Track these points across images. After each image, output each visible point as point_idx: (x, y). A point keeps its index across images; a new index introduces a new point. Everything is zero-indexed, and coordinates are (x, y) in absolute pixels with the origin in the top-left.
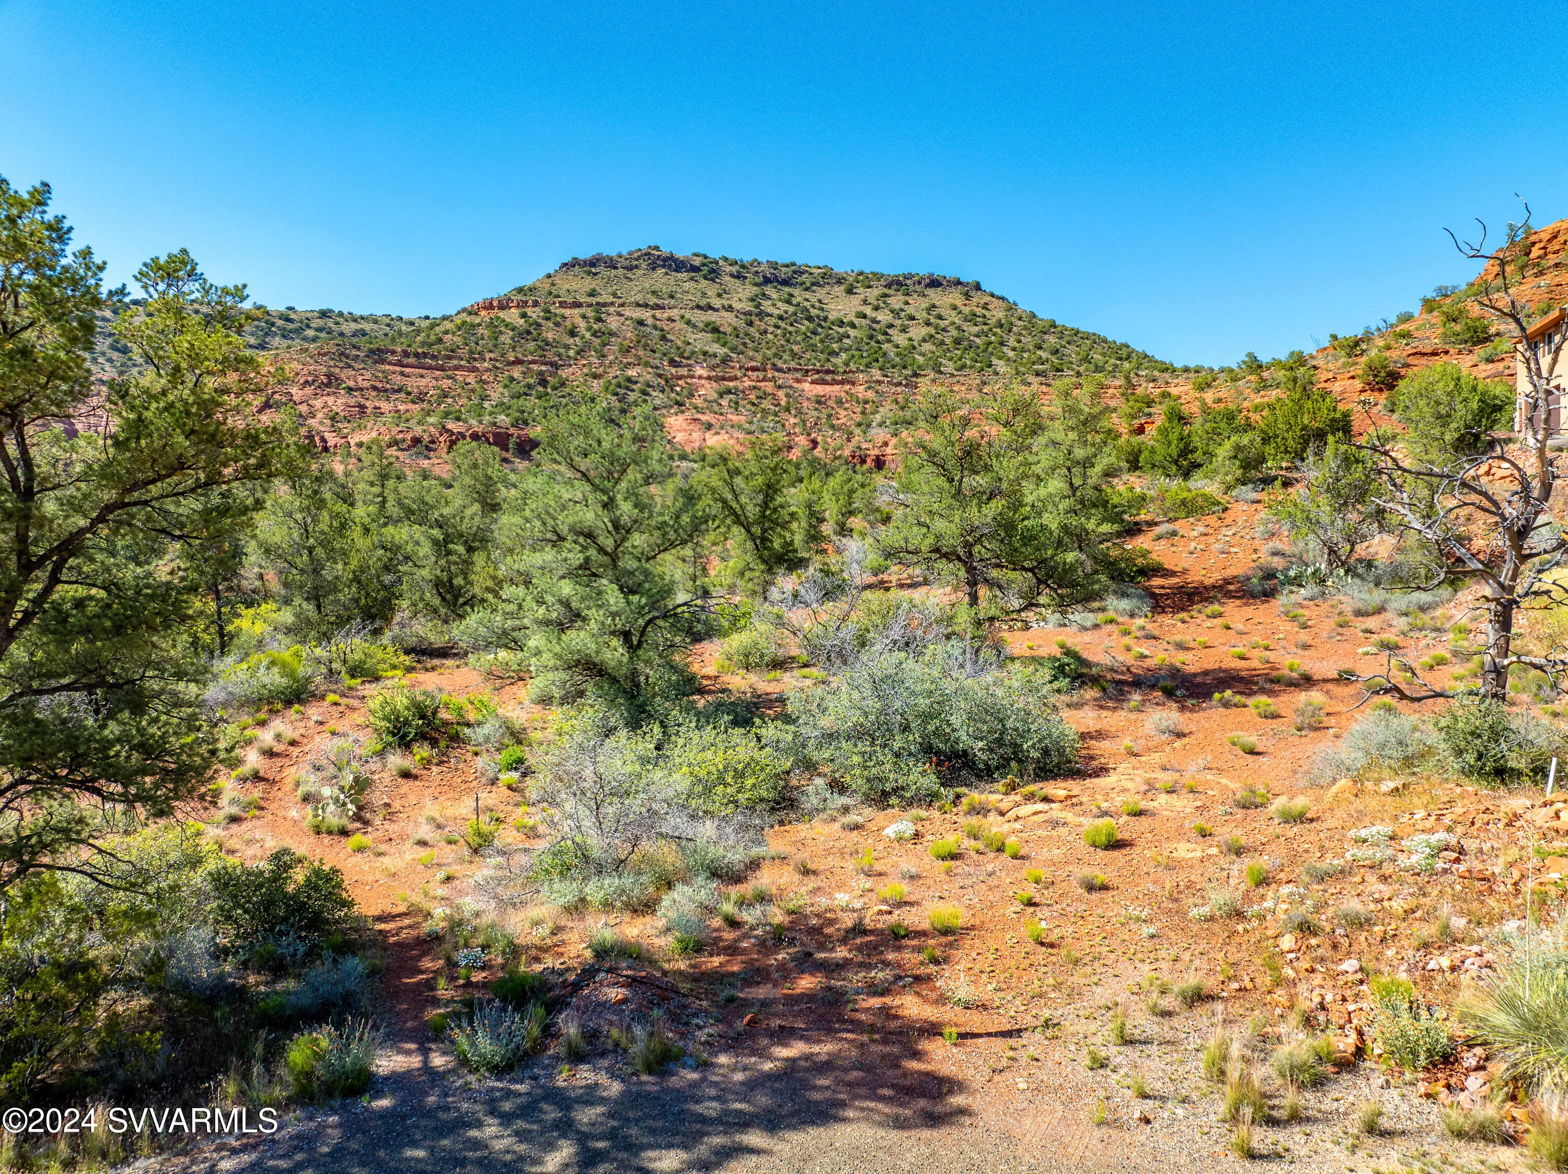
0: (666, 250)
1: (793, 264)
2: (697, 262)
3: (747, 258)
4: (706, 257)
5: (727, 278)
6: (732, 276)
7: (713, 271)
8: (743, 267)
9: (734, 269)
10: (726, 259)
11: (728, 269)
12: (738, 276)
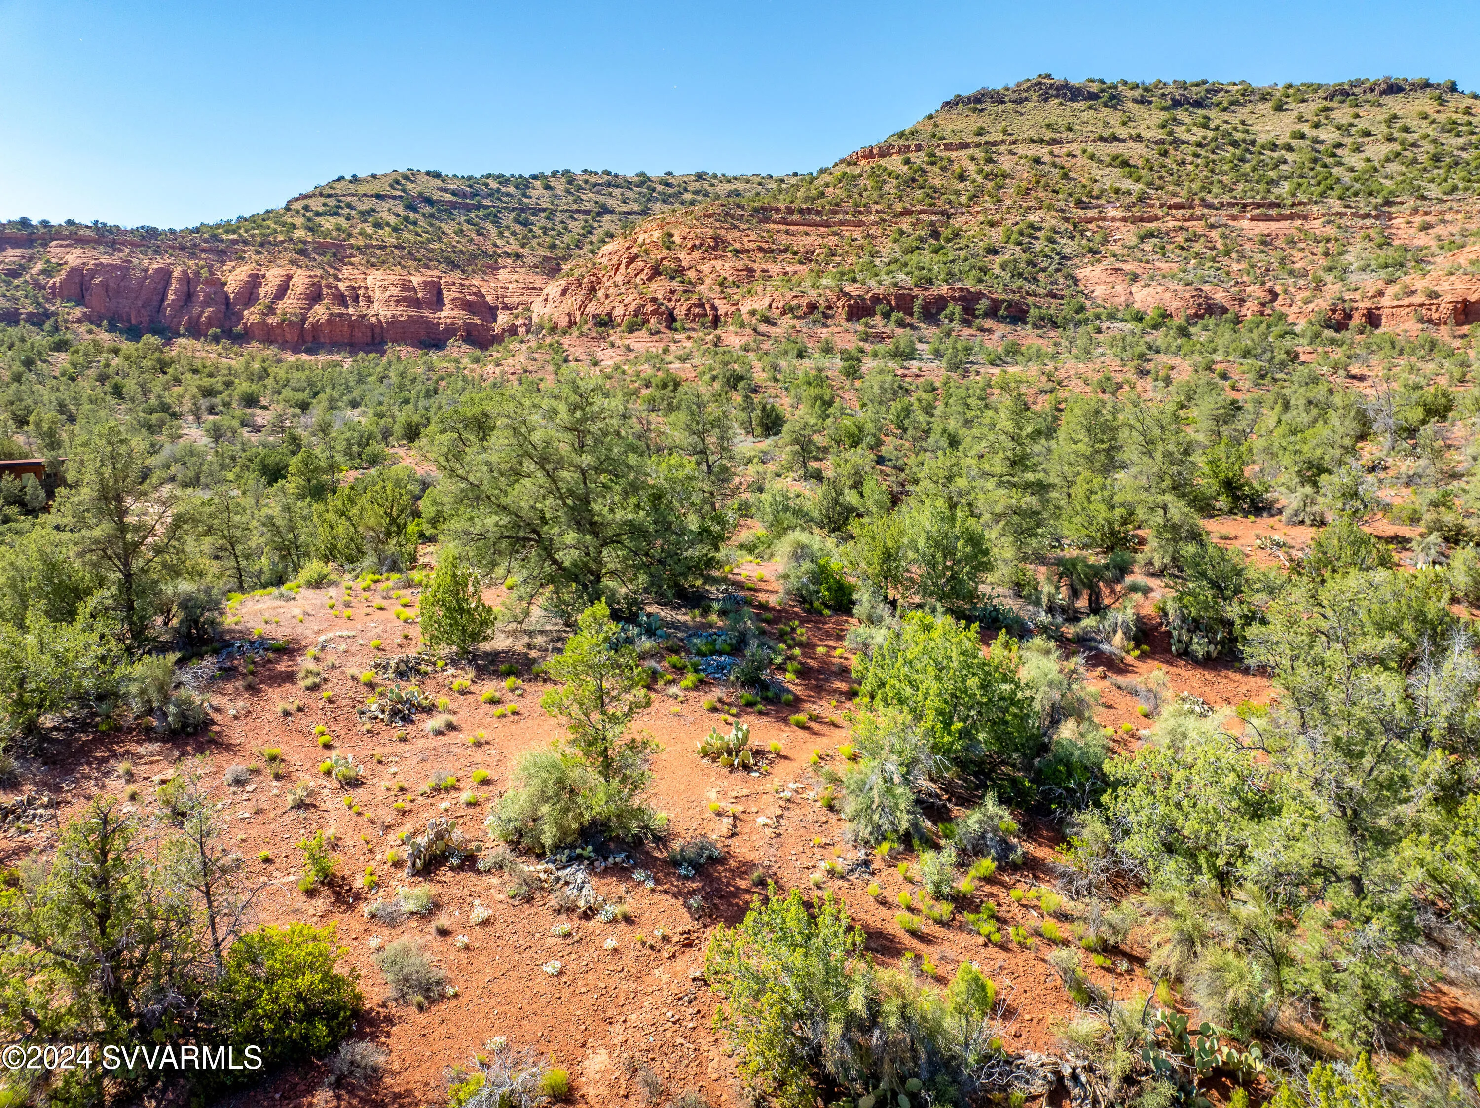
0: (1059, 77)
1: (1204, 82)
2: (1095, 88)
3: (1150, 81)
4: (1102, 82)
5: (1130, 104)
6: (1135, 101)
7: (1113, 97)
8: (1146, 89)
9: (1137, 93)
10: (1125, 83)
11: (1130, 94)
12: (1142, 101)
